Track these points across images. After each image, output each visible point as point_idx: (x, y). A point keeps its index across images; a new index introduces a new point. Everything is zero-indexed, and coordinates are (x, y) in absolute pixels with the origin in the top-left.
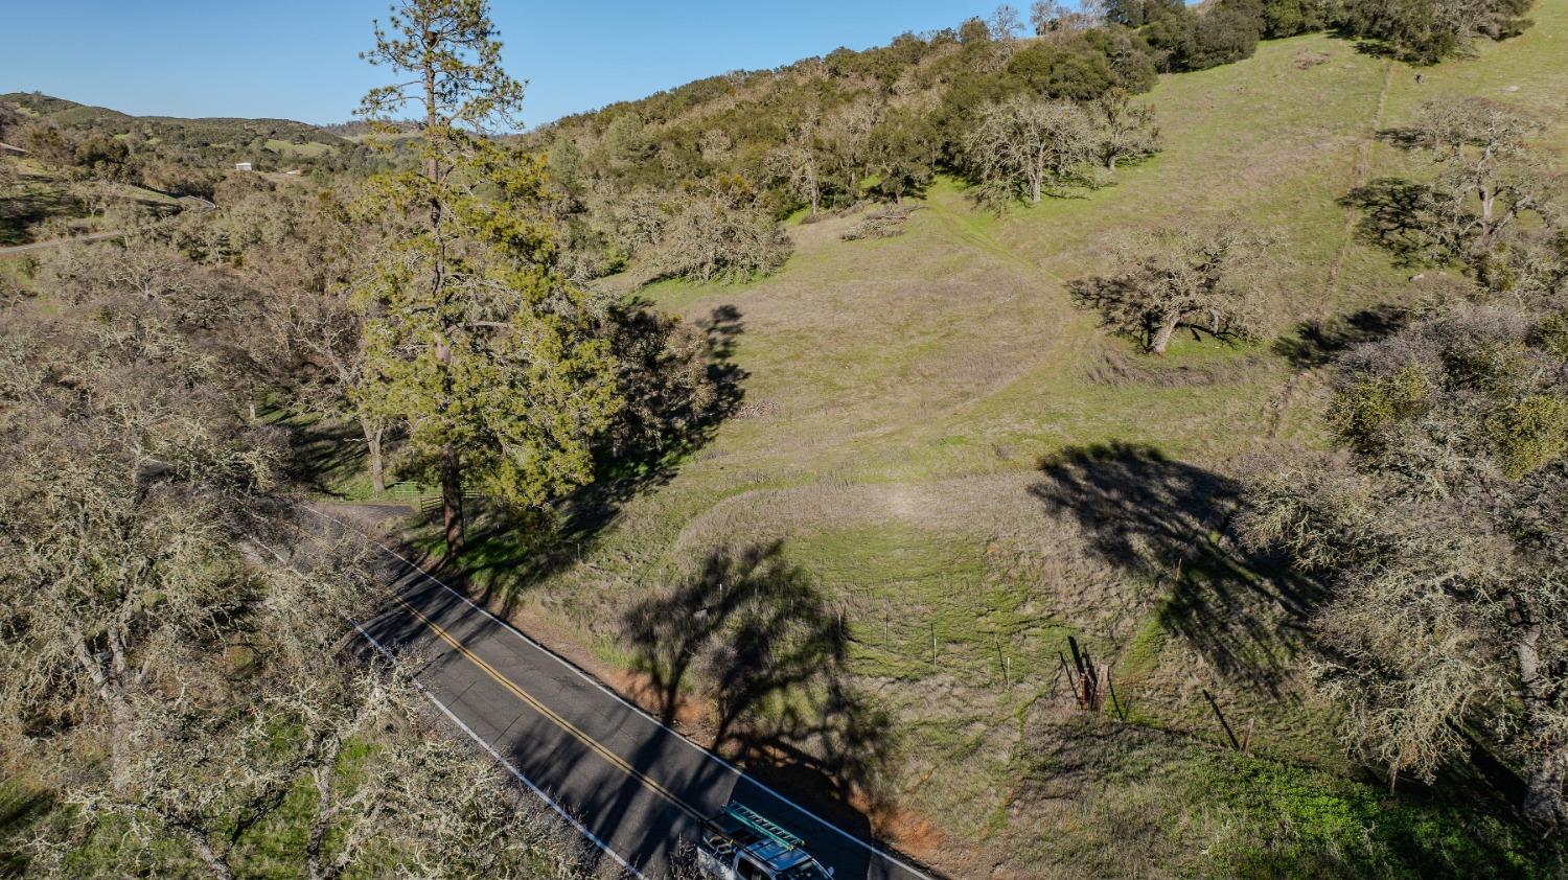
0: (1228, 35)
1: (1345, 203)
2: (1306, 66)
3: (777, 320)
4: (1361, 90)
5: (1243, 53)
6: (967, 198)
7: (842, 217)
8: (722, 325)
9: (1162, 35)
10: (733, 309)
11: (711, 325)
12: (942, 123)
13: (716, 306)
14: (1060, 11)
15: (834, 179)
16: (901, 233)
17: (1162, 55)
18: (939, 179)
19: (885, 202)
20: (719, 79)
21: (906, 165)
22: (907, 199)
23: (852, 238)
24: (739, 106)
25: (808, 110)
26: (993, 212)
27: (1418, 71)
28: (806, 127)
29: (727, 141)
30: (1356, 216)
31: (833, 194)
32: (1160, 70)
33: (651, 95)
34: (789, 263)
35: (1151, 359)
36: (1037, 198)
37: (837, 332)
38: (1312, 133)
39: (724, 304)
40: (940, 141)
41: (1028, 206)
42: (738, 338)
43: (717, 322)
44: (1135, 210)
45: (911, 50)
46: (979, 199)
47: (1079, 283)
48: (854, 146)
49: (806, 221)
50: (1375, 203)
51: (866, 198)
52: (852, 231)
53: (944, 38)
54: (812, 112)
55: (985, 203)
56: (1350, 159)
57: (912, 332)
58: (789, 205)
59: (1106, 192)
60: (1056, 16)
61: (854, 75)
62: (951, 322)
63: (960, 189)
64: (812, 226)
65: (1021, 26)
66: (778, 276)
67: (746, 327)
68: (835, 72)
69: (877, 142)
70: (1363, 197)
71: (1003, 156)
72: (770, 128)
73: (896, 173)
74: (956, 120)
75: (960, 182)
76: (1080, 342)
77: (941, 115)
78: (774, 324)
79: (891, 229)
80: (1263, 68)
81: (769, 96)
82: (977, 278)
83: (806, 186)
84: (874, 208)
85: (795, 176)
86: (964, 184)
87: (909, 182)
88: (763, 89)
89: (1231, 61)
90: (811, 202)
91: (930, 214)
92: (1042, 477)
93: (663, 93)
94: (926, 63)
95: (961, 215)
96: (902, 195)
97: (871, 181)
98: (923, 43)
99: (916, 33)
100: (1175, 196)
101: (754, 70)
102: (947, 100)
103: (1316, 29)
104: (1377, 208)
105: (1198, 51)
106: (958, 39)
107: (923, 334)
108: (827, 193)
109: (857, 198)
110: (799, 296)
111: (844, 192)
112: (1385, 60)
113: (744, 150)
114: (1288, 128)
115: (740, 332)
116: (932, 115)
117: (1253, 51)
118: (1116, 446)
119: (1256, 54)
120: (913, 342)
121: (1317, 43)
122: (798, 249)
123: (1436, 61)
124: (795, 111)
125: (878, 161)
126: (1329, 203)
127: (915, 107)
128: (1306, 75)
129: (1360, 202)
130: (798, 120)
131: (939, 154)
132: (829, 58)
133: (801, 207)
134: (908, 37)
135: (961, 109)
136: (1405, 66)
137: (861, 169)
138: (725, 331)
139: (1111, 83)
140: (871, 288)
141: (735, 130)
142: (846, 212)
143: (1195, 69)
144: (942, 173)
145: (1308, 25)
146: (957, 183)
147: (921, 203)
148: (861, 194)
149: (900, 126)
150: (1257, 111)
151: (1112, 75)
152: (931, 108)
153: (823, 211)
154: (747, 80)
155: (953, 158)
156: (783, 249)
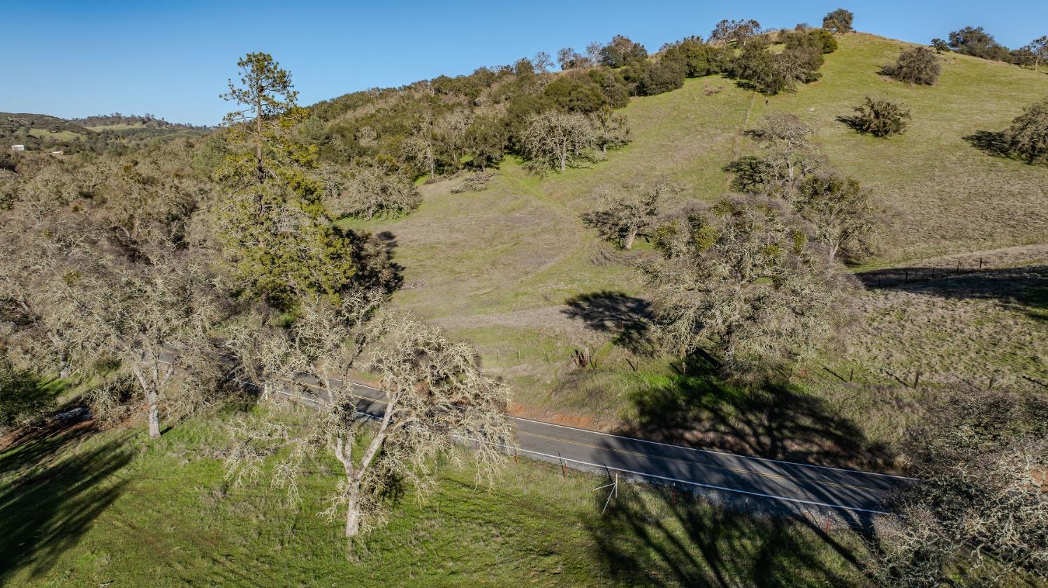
0: (668, 76)
1: (726, 170)
2: (710, 93)
4: (738, 108)
5: (677, 85)
6: (523, 168)
7: (450, 179)
9: (632, 74)
10: (390, 233)
12: (507, 125)
13: (381, 231)
14: (575, 55)
15: (445, 158)
16: (486, 189)
18: (507, 157)
19: (475, 171)
20: (362, 93)
21: (487, 149)
22: (488, 169)
23: (457, 192)
24: (378, 111)
25: (425, 115)
26: (538, 176)
27: (767, 98)
28: (424, 126)
29: (375, 134)
31: (444, 166)
32: (631, 94)
33: (317, 102)
34: (421, 207)
35: (624, 252)
36: (563, 169)
37: (454, 244)
38: (712, 132)
39: (384, 230)
40: (507, 135)
41: (558, 173)
42: (395, 249)
44: (617, 174)
45: (485, 78)
46: (531, 169)
47: (586, 213)
48: (455, 138)
49: (428, 183)
51: (463, 169)
52: (458, 188)
53: (506, 71)
54: (427, 116)
55: (534, 171)
56: (730, 146)
57: (496, 243)
58: (416, 173)
59: (602, 165)
60: (573, 58)
61: (451, 93)
62: (518, 237)
63: (519, 163)
64: (432, 186)
65: (552, 64)
66: (415, 214)
67: (400, 244)
68: (438, 91)
69: (471, 135)
71: (544, 144)
72: (402, 126)
73: (482, 154)
74: (515, 123)
75: (519, 159)
76: (587, 245)
77: (507, 120)
78: (416, 241)
79: (480, 186)
80: (687, 95)
81: (398, 105)
82: (530, 213)
83: (427, 162)
84: (469, 175)
85: (420, 156)
86: (521, 160)
87: (489, 159)
88: (393, 101)
89: (670, 90)
90: (430, 171)
91: (503, 178)
92: (567, 307)
93: (325, 102)
94: (495, 87)
95: (520, 178)
96: (486, 167)
97: (466, 159)
98: (493, 74)
99: (488, 68)
100: (639, 167)
101: (385, 88)
102: (510, 111)
103: (716, 73)
105: (651, 84)
106: (514, 72)
107: (502, 243)
108: (439, 166)
109: (458, 168)
110: (430, 225)
111: (450, 165)
112: (751, 92)
113: (387, 140)
114: (699, 128)
115: (396, 246)
116: (501, 120)
117: (682, 84)
119: (684, 87)
120: (497, 248)
121: (716, 81)
122: (425, 198)
123: (775, 93)
124: (417, 115)
125: (470, 147)
126: (719, 170)
127: (491, 115)
128: (710, 98)
130: (419, 121)
131: (506, 143)
132: (434, 81)
133: (424, 174)
134: (483, 70)
135: (518, 117)
136: (761, 95)
137: (459, 151)
139: (604, 102)
140: (471, 220)
141: (379, 127)
142: (452, 177)
143: (651, 94)
144: (508, 153)
145: (712, 70)
146: (517, 160)
147: (497, 171)
148: (460, 167)
149: (483, 127)
150: (684, 119)
151: (604, 97)
152: (501, 116)
153: (438, 177)
154: (381, 94)
155: (514, 145)
156: (416, 198)
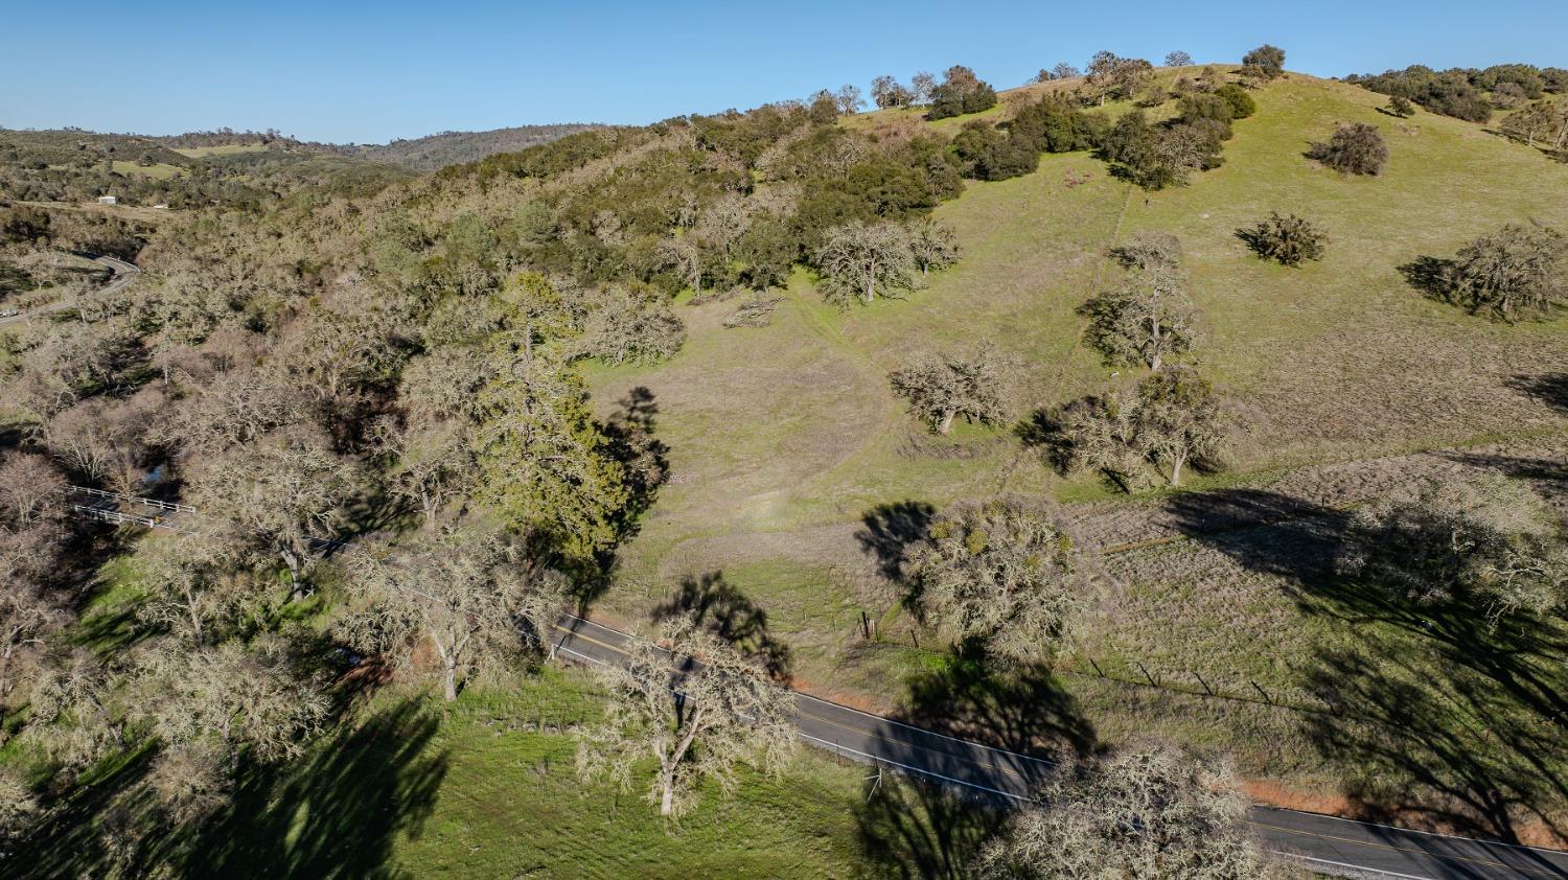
1: (1080, 312)
2: (1072, 184)
3: (682, 401)
4: (1107, 210)
5: (1029, 168)
8: (641, 404)
9: (969, 150)
10: (647, 391)
11: (632, 404)
13: (633, 387)
15: (714, 271)
17: (969, 165)
18: (797, 268)
26: (838, 307)
27: (1148, 196)
30: (1087, 323)
32: (968, 176)
35: (940, 439)
36: (871, 299)
38: (1069, 248)
39: (640, 385)
41: (864, 305)
42: (655, 417)
43: (636, 402)
44: (939, 313)
45: (769, 126)
46: (828, 294)
47: (897, 374)
50: (1099, 313)
52: (732, 320)
56: (1089, 274)
57: (782, 414)
58: (677, 286)
59: (921, 295)
60: (893, 90)
62: (809, 406)
67: (660, 407)
70: (1092, 307)
76: (894, 425)
77: (797, 221)
78: (682, 405)
80: (1042, 185)
82: (826, 367)
84: (747, 294)
85: (682, 265)
90: (694, 283)
91: (792, 305)
92: (863, 527)
100: (968, 301)
103: (1085, 148)
104: (1100, 317)
107: (790, 415)
110: (696, 380)
112: (1127, 183)
113: (638, 241)
114: (1053, 242)
115: (655, 411)
117: (1036, 167)
118: (908, 504)
119: (1038, 170)
120: (784, 422)
121: (1083, 158)
122: (689, 332)
123: (1160, 187)
126: (1071, 311)
128: (1071, 193)
129: (1091, 311)
133: (686, 286)
136: (1140, 189)
138: (644, 410)
140: (751, 374)
143: (993, 180)
144: (798, 263)
145: (1078, 144)
147: (782, 291)
150: (1033, 224)
156: (679, 335)
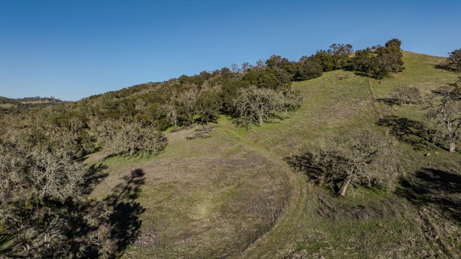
2: (341, 79)
3: (159, 177)
5: (319, 75)
6: (233, 123)
8: (135, 179)
10: (142, 171)
11: (130, 179)
12: (222, 96)
13: (134, 169)
15: (183, 116)
16: (210, 137)
17: (292, 75)
18: (222, 116)
19: (202, 124)
21: (211, 111)
23: (191, 138)
25: (173, 93)
26: (244, 128)
28: (172, 98)
29: (144, 103)
31: (183, 121)
32: (292, 80)
34: (166, 149)
36: (261, 123)
39: (138, 168)
40: (222, 103)
41: (258, 126)
43: (133, 177)
45: (206, 76)
46: (238, 123)
48: (190, 105)
49: (173, 131)
51: (195, 123)
52: (191, 136)
55: (240, 125)
58: (166, 125)
59: (287, 121)
61: (188, 83)
62: (239, 179)
63: (230, 120)
64: (175, 134)
67: (147, 180)
69: (199, 102)
71: (248, 107)
72: (160, 99)
73: (207, 114)
74: (227, 95)
75: (229, 117)
77: (221, 94)
78: (158, 179)
79: (206, 135)
81: (160, 89)
83: (172, 119)
84: (198, 126)
85: (169, 115)
86: (231, 118)
87: (211, 117)
88: (158, 87)
89: (315, 78)
90: (174, 124)
91: (220, 129)
95: (232, 129)
96: (209, 122)
97: (196, 117)
101: (155, 82)
102: (223, 88)
106: (221, 73)
108: (180, 121)
109: (191, 123)
110: (170, 164)
111: (187, 121)
113: (150, 106)
116: (218, 94)
119: (323, 75)
122: (169, 142)
124: (169, 93)
125: (199, 110)
127: (211, 91)
130: (170, 96)
131: (221, 107)
133: (171, 126)
135: (229, 91)
137: (192, 113)
138: (136, 182)
139: (278, 84)
140: (201, 161)
141: (147, 99)
142: (188, 128)
144: (222, 114)
146: (228, 117)
147: (216, 125)
148: (193, 121)
149: (207, 98)
151: (278, 81)
152: (217, 91)
153: (179, 128)
155: (226, 108)
156: (163, 143)
